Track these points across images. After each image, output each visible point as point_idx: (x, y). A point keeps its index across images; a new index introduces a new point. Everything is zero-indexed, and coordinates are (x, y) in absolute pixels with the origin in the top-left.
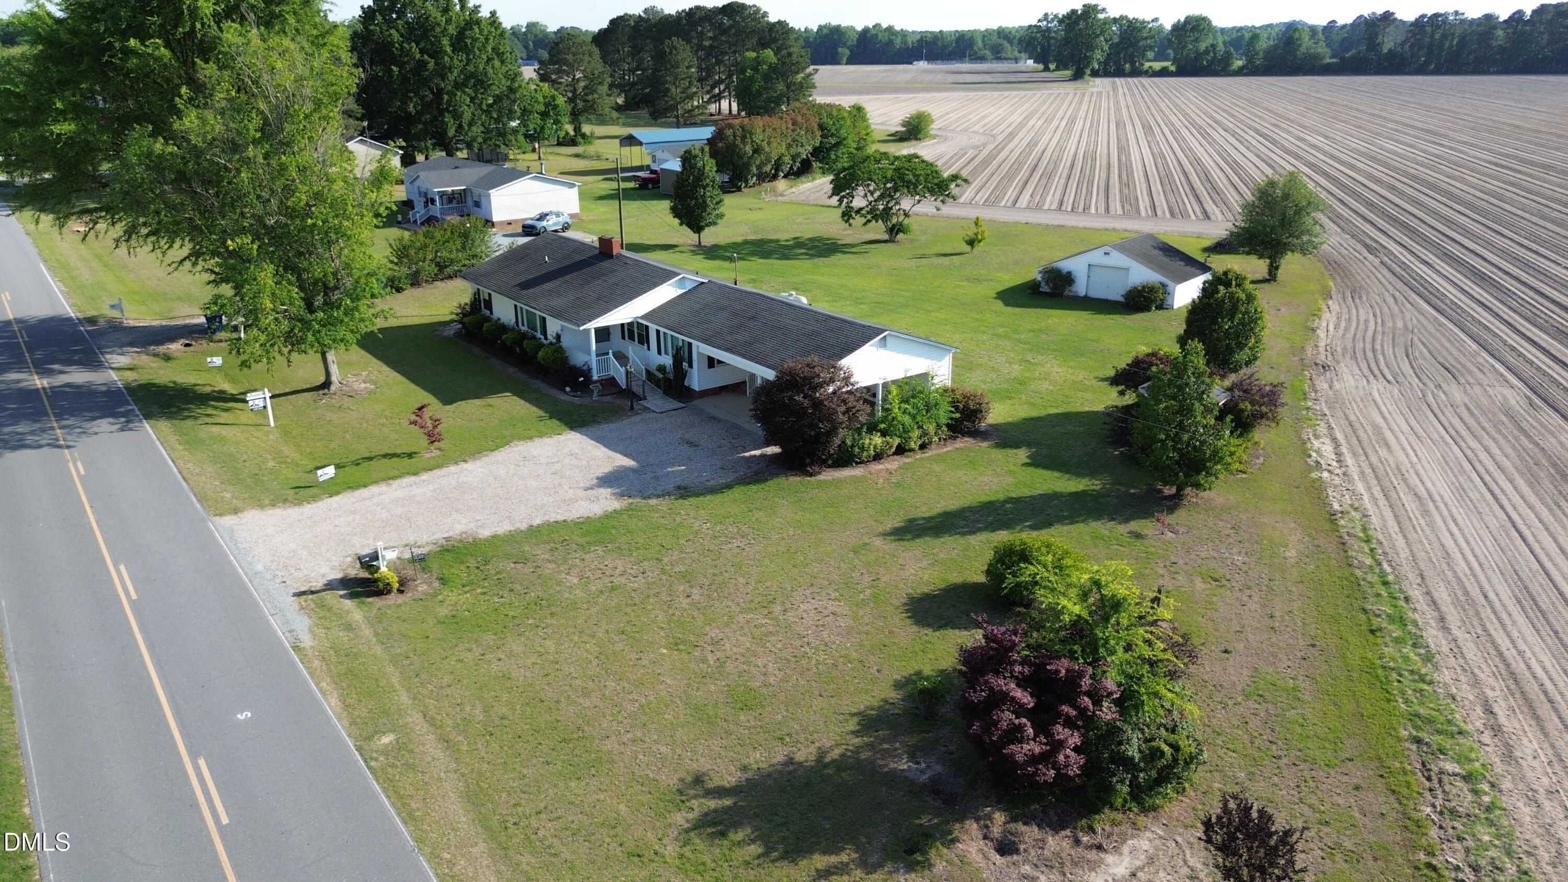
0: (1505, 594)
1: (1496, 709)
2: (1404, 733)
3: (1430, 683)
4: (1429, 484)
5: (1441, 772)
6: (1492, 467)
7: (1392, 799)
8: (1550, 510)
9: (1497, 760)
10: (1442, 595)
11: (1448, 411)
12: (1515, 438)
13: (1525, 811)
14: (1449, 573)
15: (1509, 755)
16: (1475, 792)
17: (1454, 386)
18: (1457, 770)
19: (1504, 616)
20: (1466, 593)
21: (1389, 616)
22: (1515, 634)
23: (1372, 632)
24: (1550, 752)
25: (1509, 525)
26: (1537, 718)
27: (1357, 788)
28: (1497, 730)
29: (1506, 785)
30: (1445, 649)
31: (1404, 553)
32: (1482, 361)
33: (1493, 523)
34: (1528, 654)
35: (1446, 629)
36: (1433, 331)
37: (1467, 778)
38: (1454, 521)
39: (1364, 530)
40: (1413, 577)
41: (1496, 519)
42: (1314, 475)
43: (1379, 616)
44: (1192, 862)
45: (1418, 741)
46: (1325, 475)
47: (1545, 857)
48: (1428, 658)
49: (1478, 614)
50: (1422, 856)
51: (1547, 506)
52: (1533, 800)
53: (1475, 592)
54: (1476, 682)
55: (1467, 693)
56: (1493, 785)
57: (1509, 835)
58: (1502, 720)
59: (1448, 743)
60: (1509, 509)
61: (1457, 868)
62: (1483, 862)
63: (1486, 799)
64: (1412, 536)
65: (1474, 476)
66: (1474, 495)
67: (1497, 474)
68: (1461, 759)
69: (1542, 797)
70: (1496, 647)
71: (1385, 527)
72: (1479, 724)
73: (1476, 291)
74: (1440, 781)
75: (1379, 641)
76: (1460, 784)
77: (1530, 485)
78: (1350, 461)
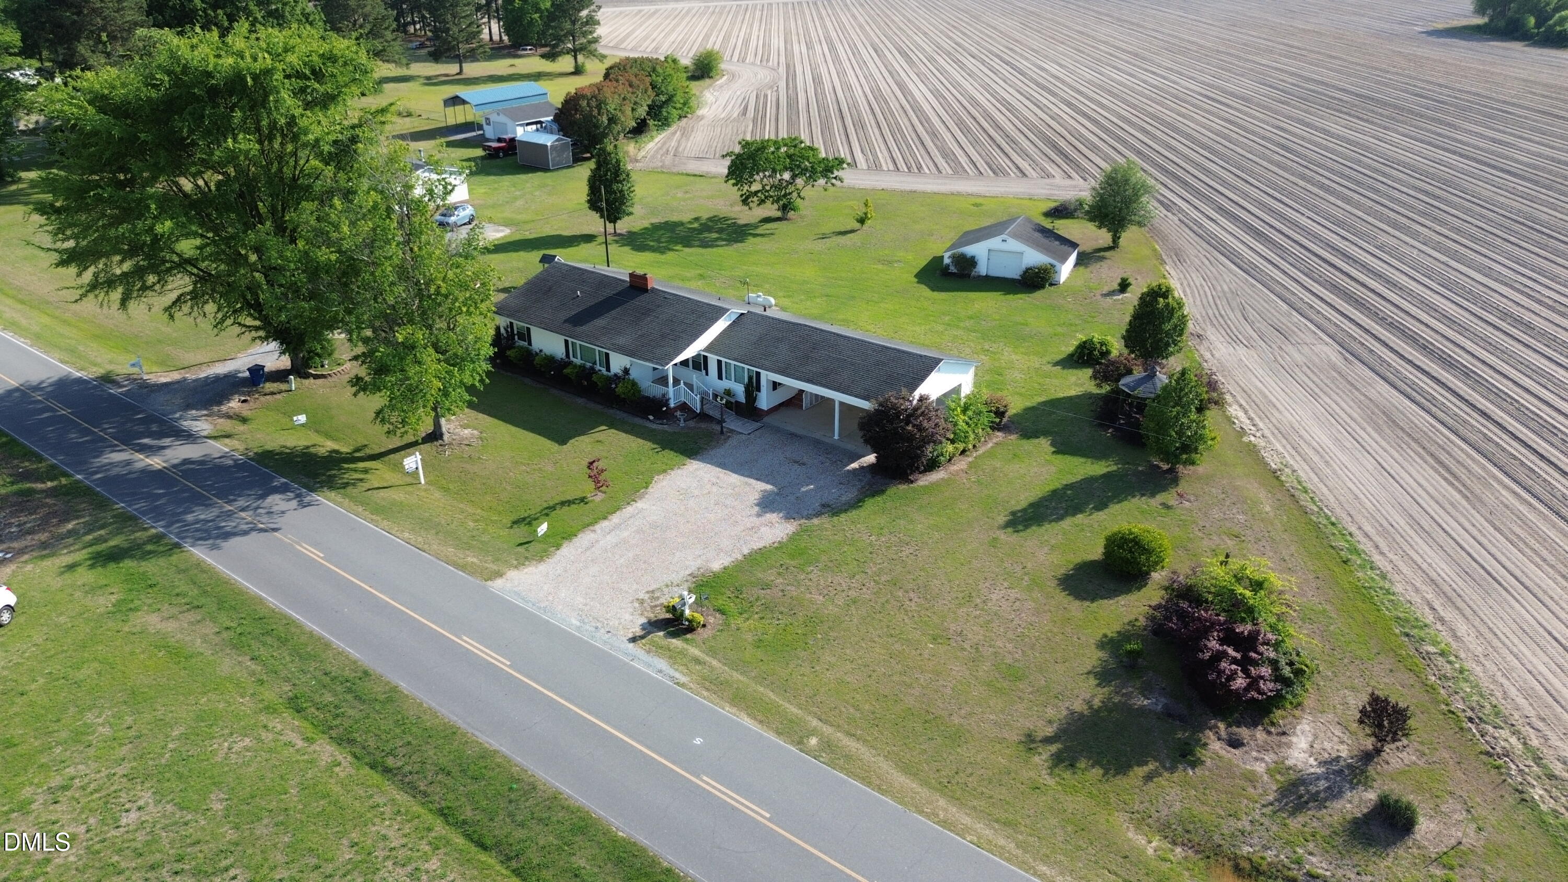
0: (1402, 522)
1: (1436, 607)
2: (1397, 631)
3: (1394, 594)
4: (1317, 439)
5: (1428, 653)
6: (1348, 420)
7: (1411, 674)
8: (1398, 451)
9: (1450, 640)
10: (1368, 528)
11: (1297, 370)
12: (1350, 391)
13: (1478, 670)
14: (1363, 510)
15: (1456, 637)
16: (1450, 662)
17: (1290, 346)
18: (1435, 651)
19: (1409, 539)
20: (1381, 525)
21: (1348, 549)
22: (1421, 552)
23: (1345, 562)
24: (1474, 630)
25: (1380, 467)
26: (1458, 608)
27: (1391, 671)
28: (1442, 620)
29: (1463, 655)
30: (1389, 569)
31: (1332, 499)
32: (1296, 320)
33: (1370, 467)
34: (1434, 565)
35: (1382, 553)
36: (1249, 291)
37: (1442, 654)
38: (1346, 467)
39: (1299, 482)
40: (1344, 515)
41: (1370, 464)
42: (1245, 439)
43: (1342, 550)
44: (1337, 733)
45: (1407, 635)
46: (1252, 439)
47: (1499, 695)
48: (1384, 576)
49: (1394, 539)
50: (1443, 707)
51: (1395, 449)
52: (1479, 662)
53: (1385, 524)
54: (1417, 590)
55: (1416, 599)
56: (1456, 657)
57: (1477, 686)
58: (1442, 613)
59: (1422, 634)
60: (1374, 454)
61: (1464, 711)
62: (1474, 704)
63: (1457, 666)
64: (1328, 483)
65: (1339, 427)
66: (1348, 445)
67: (1353, 424)
68: (1435, 643)
69: (1482, 659)
70: (1415, 563)
71: (1310, 479)
72: (1431, 617)
73: (1259, 247)
74: (1430, 659)
75: (1352, 568)
76: (1440, 659)
77: (1376, 431)
78: (1261, 425)
